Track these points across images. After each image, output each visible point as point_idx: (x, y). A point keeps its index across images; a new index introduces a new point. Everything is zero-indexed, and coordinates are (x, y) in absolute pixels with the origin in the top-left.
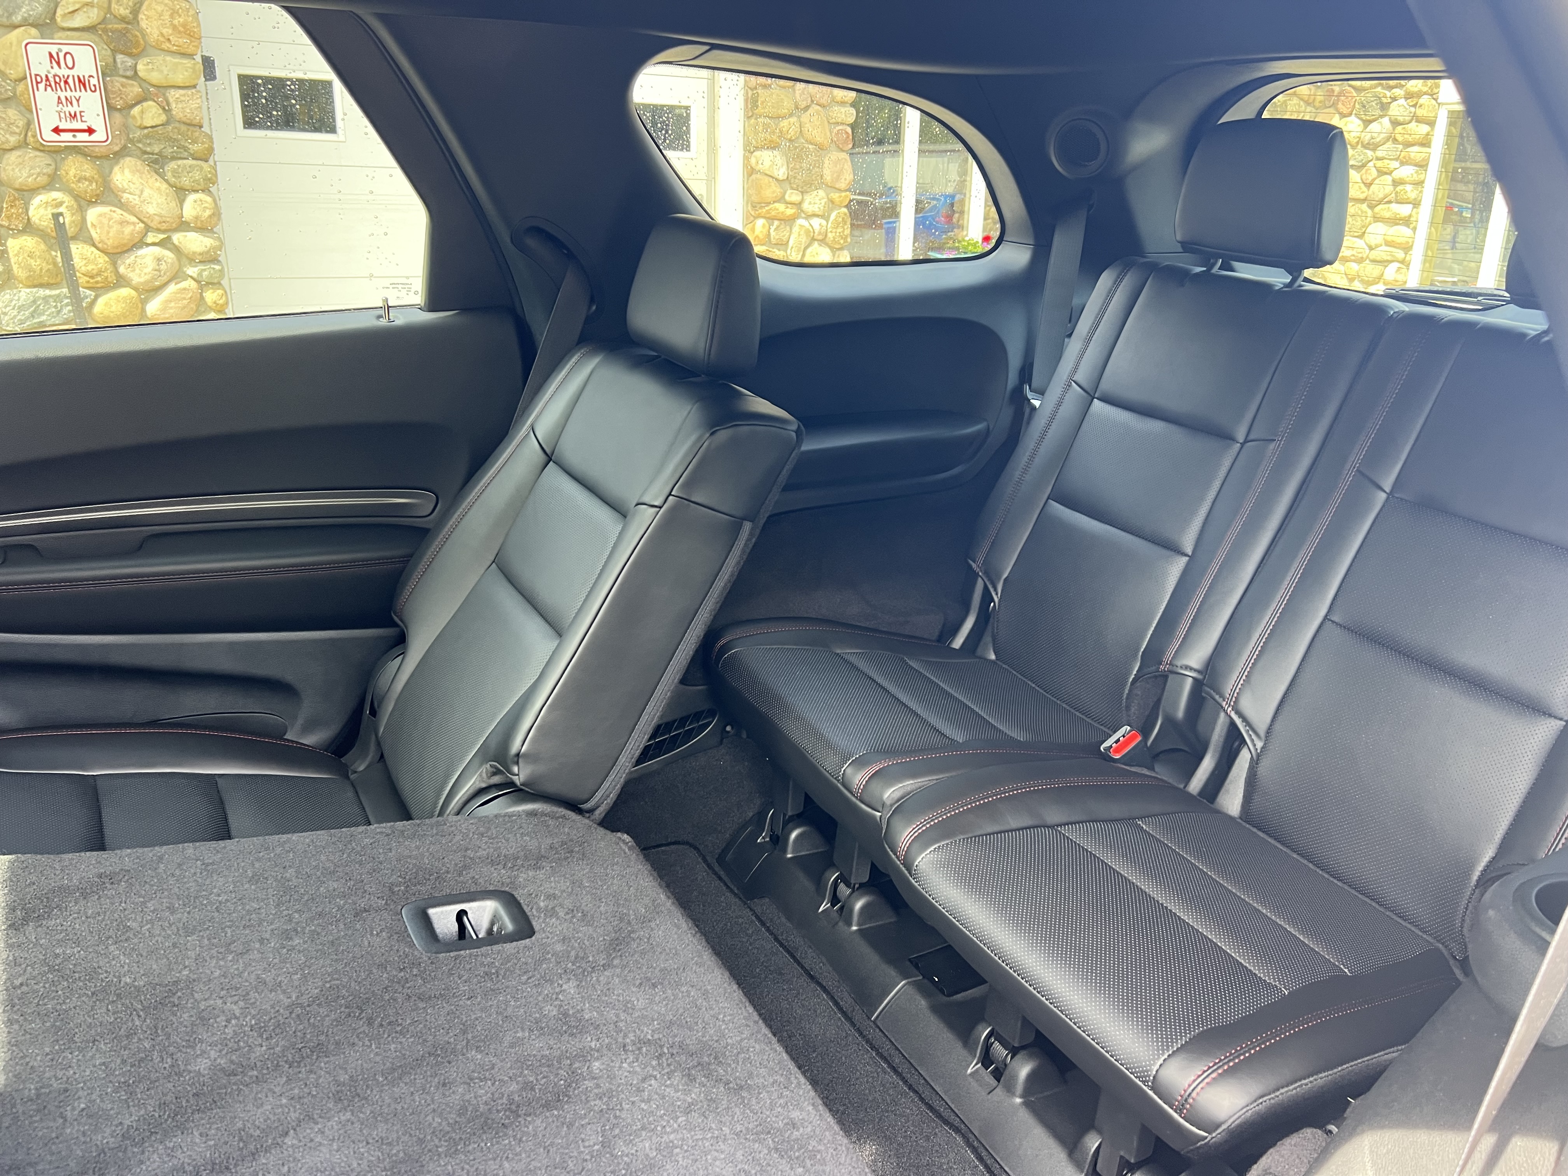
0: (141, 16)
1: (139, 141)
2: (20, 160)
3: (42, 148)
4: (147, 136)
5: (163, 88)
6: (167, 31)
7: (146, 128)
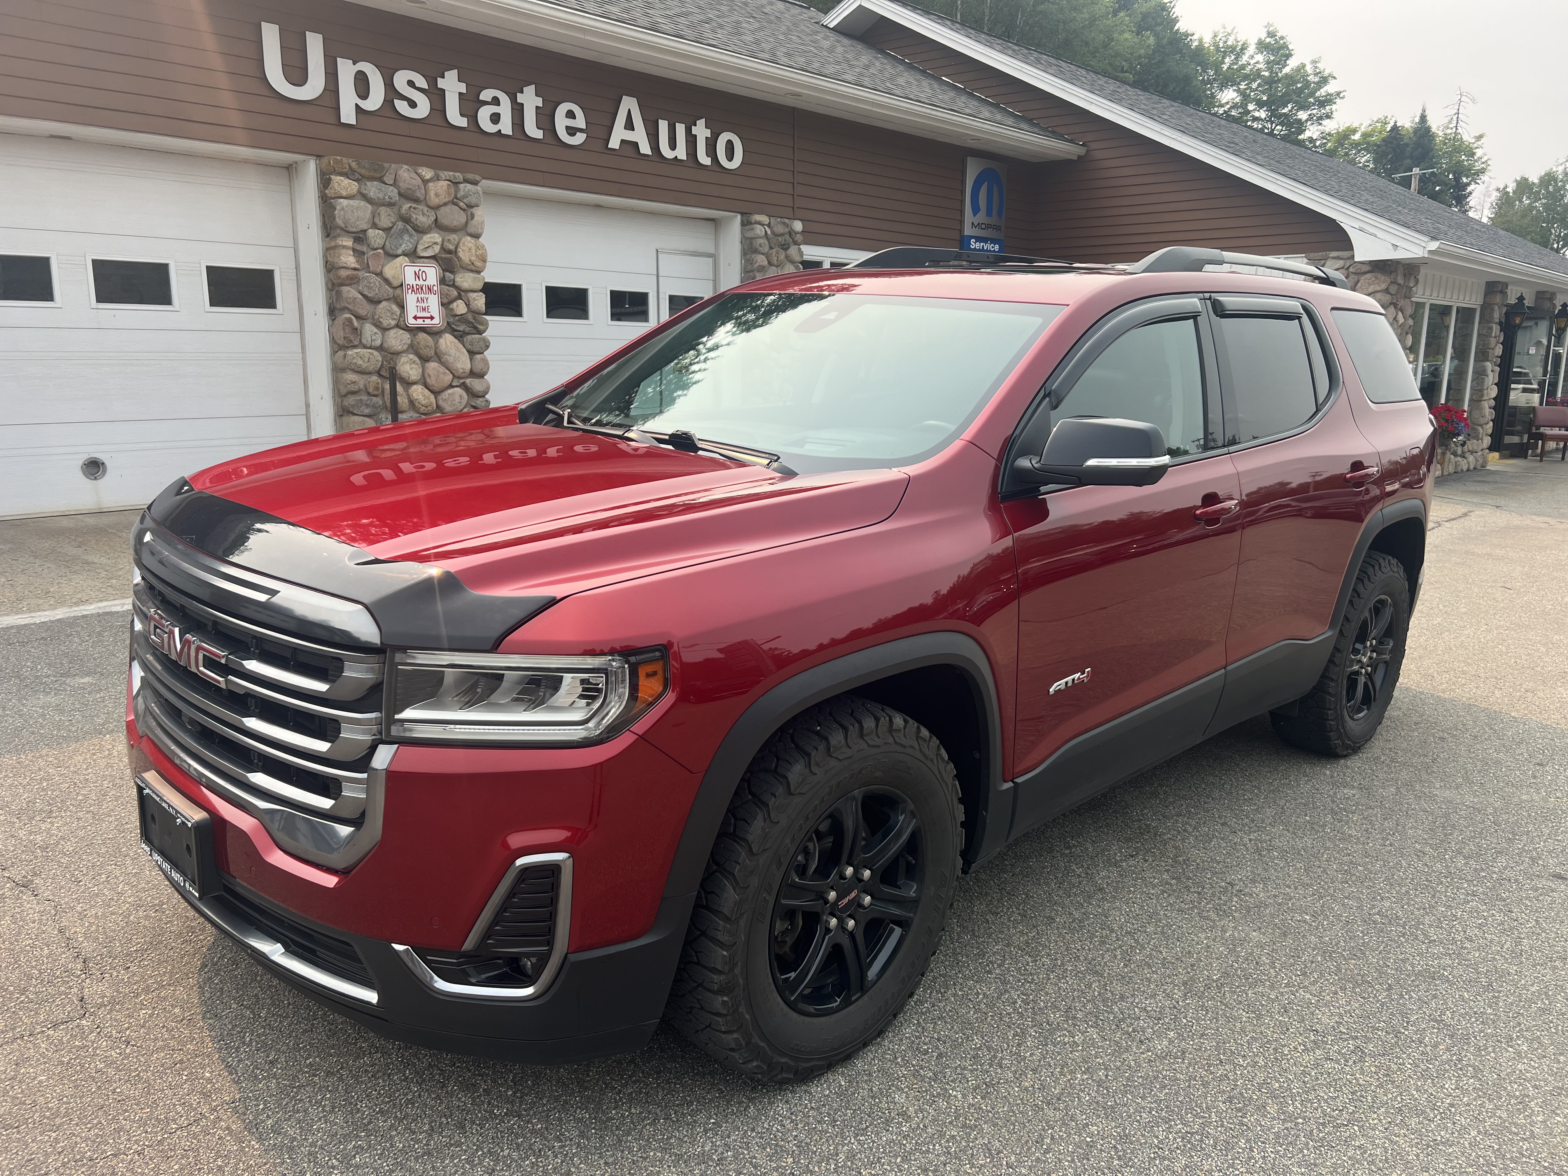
0: (459, 250)
1: (454, 324)
2: (395, 335)
3: (407, 329)
4: (458, 321)
5: (467, 291)
6: (473, 258)
7: (458, 315)
